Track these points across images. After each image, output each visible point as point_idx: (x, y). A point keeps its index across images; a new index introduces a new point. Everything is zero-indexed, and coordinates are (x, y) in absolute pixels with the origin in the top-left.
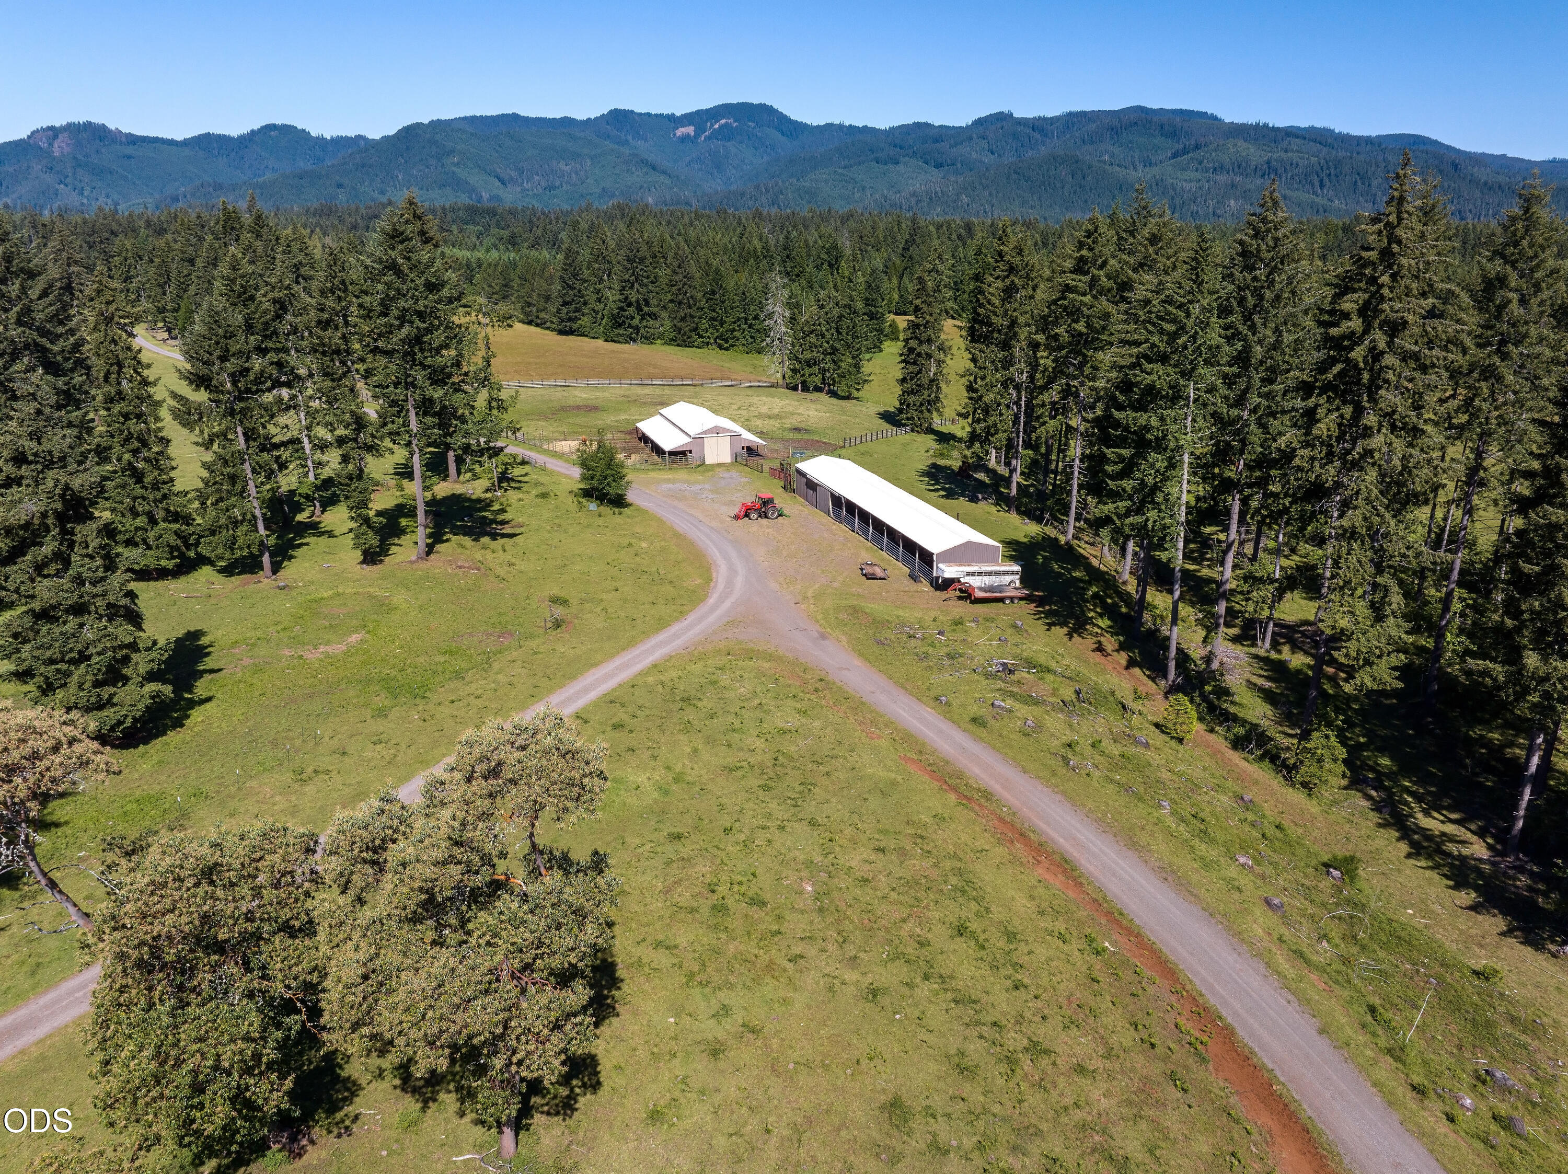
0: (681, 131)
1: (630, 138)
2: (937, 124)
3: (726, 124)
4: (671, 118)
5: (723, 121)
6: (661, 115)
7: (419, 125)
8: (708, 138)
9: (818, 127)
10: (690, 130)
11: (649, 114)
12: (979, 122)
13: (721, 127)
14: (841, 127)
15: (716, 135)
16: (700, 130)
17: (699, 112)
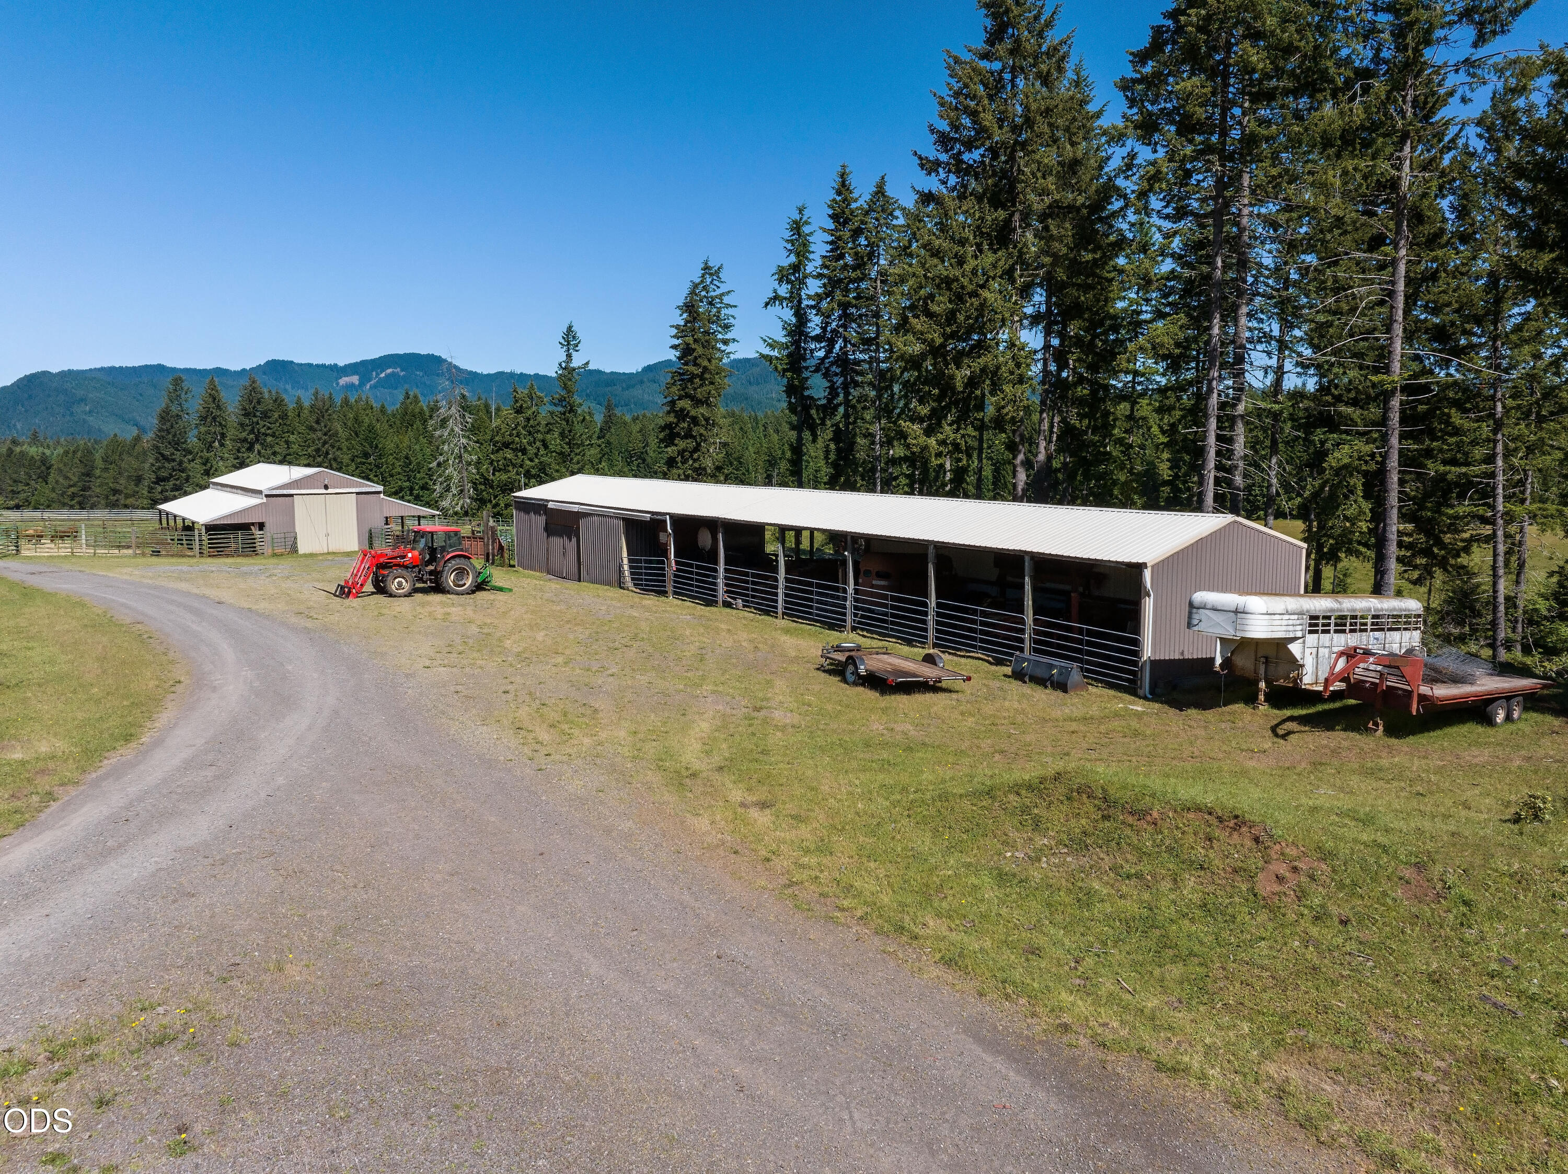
0: (344, 381)
1: (289, 387)
2: (608, 371)
3: (393, 374)
4: (334, 368)
5: (389, 371)
6: (323, 366)
7: (45, 373)
8: (373, 387)
9: (488, 375)
10: (355, 379)
11: (310, 365)
12: (648, 369)
13: (387, 376)
14: (512, 375)
15: (381, 384)
16: (364, 379)
17: (363, 363)
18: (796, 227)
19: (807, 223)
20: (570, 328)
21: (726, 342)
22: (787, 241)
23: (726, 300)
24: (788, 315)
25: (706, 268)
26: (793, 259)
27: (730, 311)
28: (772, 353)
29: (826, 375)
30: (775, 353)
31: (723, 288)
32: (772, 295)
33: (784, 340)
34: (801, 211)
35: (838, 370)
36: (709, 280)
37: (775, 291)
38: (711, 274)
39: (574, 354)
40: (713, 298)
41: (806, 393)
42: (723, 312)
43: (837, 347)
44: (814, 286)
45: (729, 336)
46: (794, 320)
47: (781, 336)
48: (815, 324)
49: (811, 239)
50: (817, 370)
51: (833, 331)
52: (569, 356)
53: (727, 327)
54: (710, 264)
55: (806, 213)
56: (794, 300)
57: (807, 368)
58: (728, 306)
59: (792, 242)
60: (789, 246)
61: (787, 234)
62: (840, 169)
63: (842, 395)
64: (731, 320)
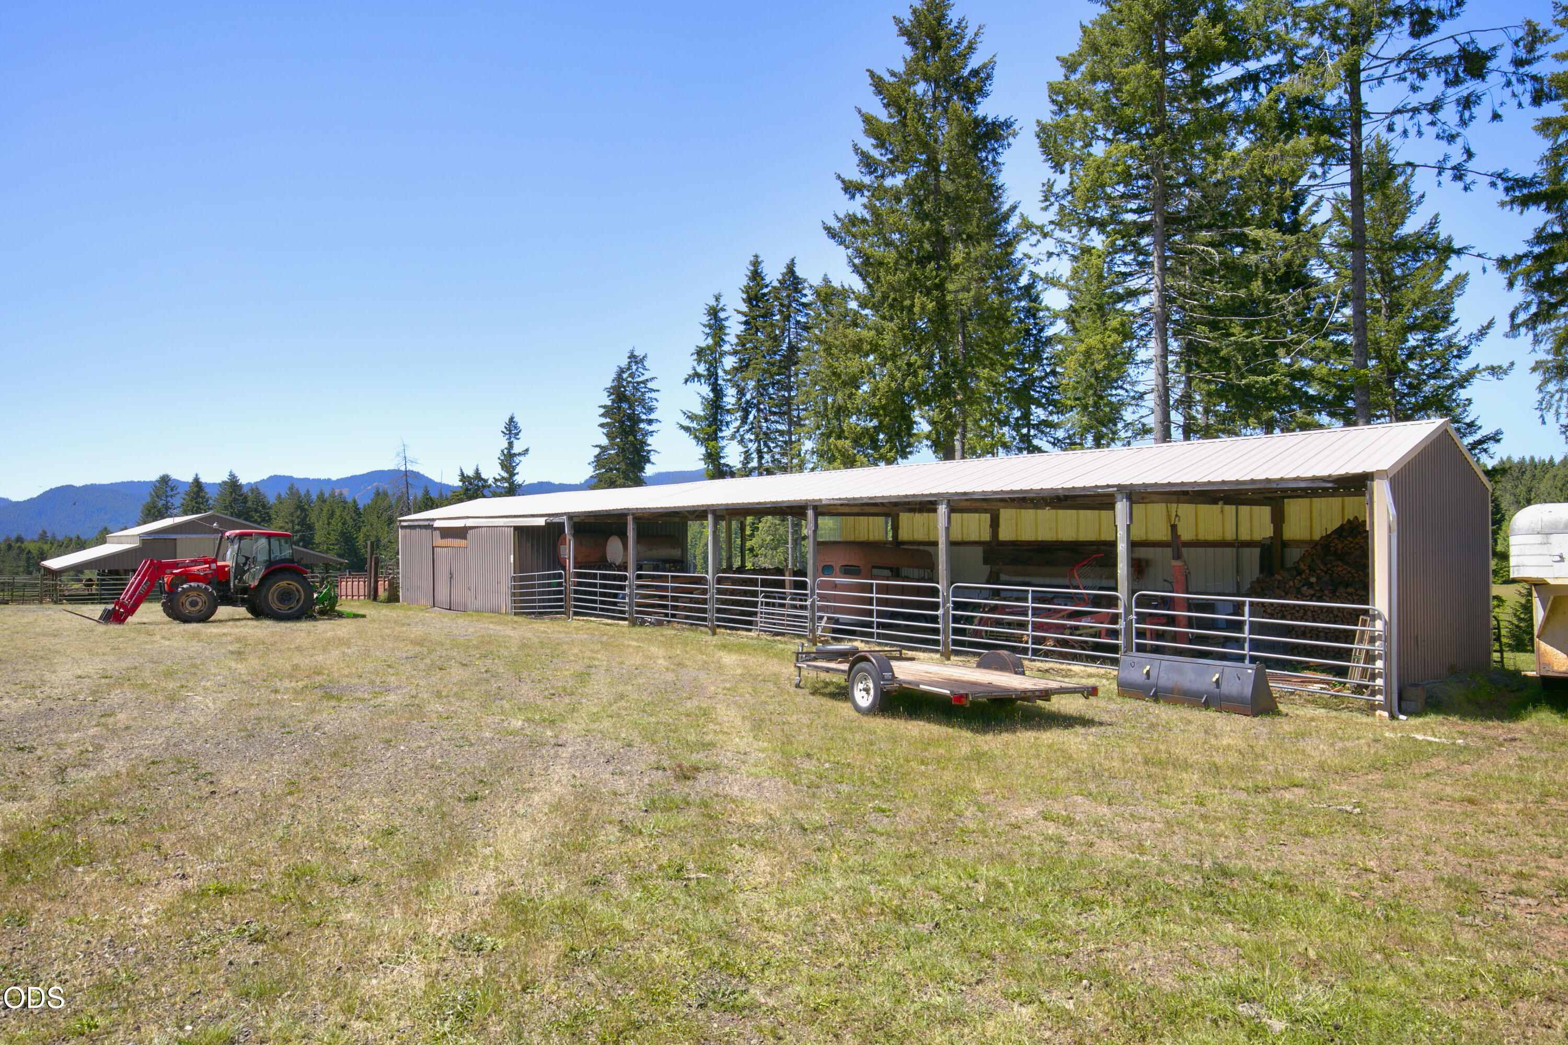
7: (68, 487)
18: (714, 312)
19: (723, 310)
20: (511, 419)
21: (650, 422)
22: (705, 326)
23: (650, 385)
24: (706, 390)
25: (632, 356)
26: (710, 341)
27: (653, 395)
28: (691, 425)
29: (742, 441)
30: (694, 425)
31: (647, 375)
32: (691, 372)
33: (702, 413)
34: (717, 299)
35: (753, 437)
36: (634, 367)
37: (694, 369)
38: (636, 363)
39: (516, 442)
40: (638, 383)
41: (722, 461)
42: (648, 395)
43: (751, 417)
44: (729, 362)
45: (652, 417)
46: (711, 395)
47: (699, 410)
48: (730, 398)
49: (726, 323)
50: (733, 437)
51: (747, 402)
52: (511, 444)
53: (651, 410)
54: (636, 353)
55: (723, 302)
56: (712, 377)
57: (723, 438)
58: (652, 390)
59: (710, 326)
60: (707, 330)
61: (705, 319)
62: (752, 259)
63: (756, 460)
64: (655, 403)
